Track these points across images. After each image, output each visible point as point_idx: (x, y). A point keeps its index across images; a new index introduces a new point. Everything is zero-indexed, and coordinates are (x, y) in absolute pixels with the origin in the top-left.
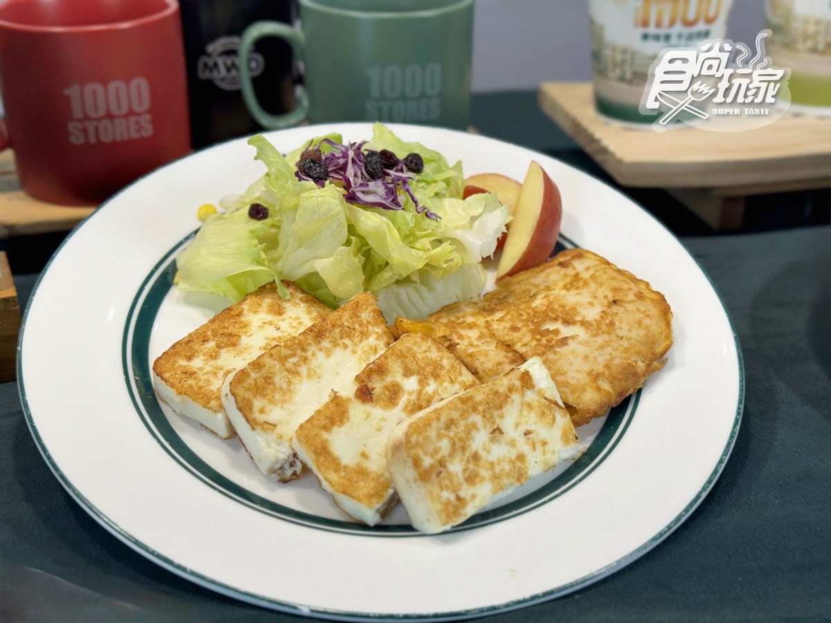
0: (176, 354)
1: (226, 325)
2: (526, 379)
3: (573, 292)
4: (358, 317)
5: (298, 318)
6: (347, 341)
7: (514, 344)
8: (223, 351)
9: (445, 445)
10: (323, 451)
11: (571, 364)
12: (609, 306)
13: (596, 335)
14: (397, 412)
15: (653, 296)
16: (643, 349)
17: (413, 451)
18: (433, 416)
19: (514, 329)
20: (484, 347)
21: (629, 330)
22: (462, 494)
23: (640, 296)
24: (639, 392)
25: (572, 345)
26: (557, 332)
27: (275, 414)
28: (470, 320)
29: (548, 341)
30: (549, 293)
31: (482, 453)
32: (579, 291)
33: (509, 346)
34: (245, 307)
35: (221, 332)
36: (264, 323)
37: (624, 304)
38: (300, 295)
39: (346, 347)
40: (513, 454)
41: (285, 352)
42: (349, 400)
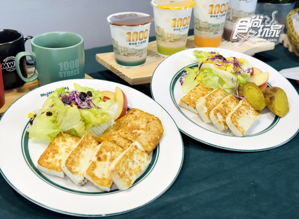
0: (43, 158)
1: (53, 147)
2: (136, 147)
3: (137, 121)
4: (88, 139)
5: (71, 142)
6: (88, 146)
7: (127, 138)
8: (55, 155)
9: (124, 168)
10: (93, 176)
11: (143, 140)
12: (147, 123)
13: (147, 132)
14: (108, 162)
15: (156, 119)
16: (158, 133)
17: (117, 171)
18: (120, 161)
19: (126, 134)
20: (120, 140)
21: (154, 129)
22: (130, 179)
23: (153, 119)
24: (159, 144)
25: (142, 135)
26: (137, 133)
27: (77, 169)
28: (113, 133)
29: (136, 135)
30: (131, 122)
31: (132, 168)
32: (138, 120)
33: (126, 138)
34: (55, 141)
35: (52, 150)
36: (63, 145)
37: (151, 122)
38: (69, 135)
39: (88, 147)
40: (138, 166)
41: (75, 152)
42: (96, 162)
